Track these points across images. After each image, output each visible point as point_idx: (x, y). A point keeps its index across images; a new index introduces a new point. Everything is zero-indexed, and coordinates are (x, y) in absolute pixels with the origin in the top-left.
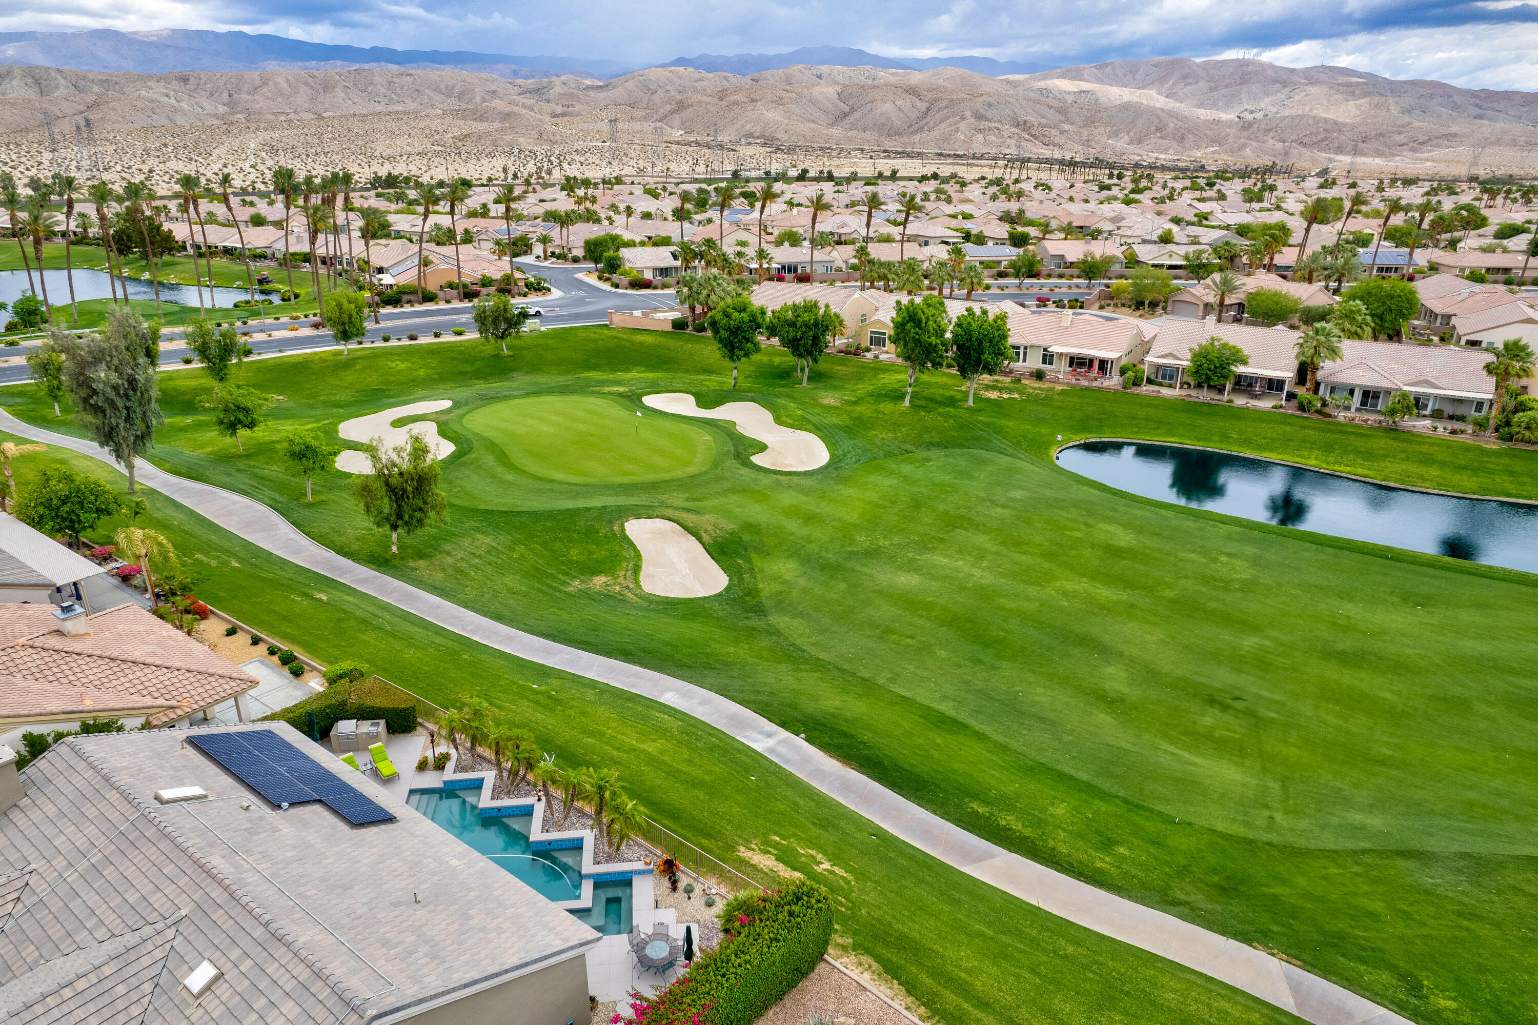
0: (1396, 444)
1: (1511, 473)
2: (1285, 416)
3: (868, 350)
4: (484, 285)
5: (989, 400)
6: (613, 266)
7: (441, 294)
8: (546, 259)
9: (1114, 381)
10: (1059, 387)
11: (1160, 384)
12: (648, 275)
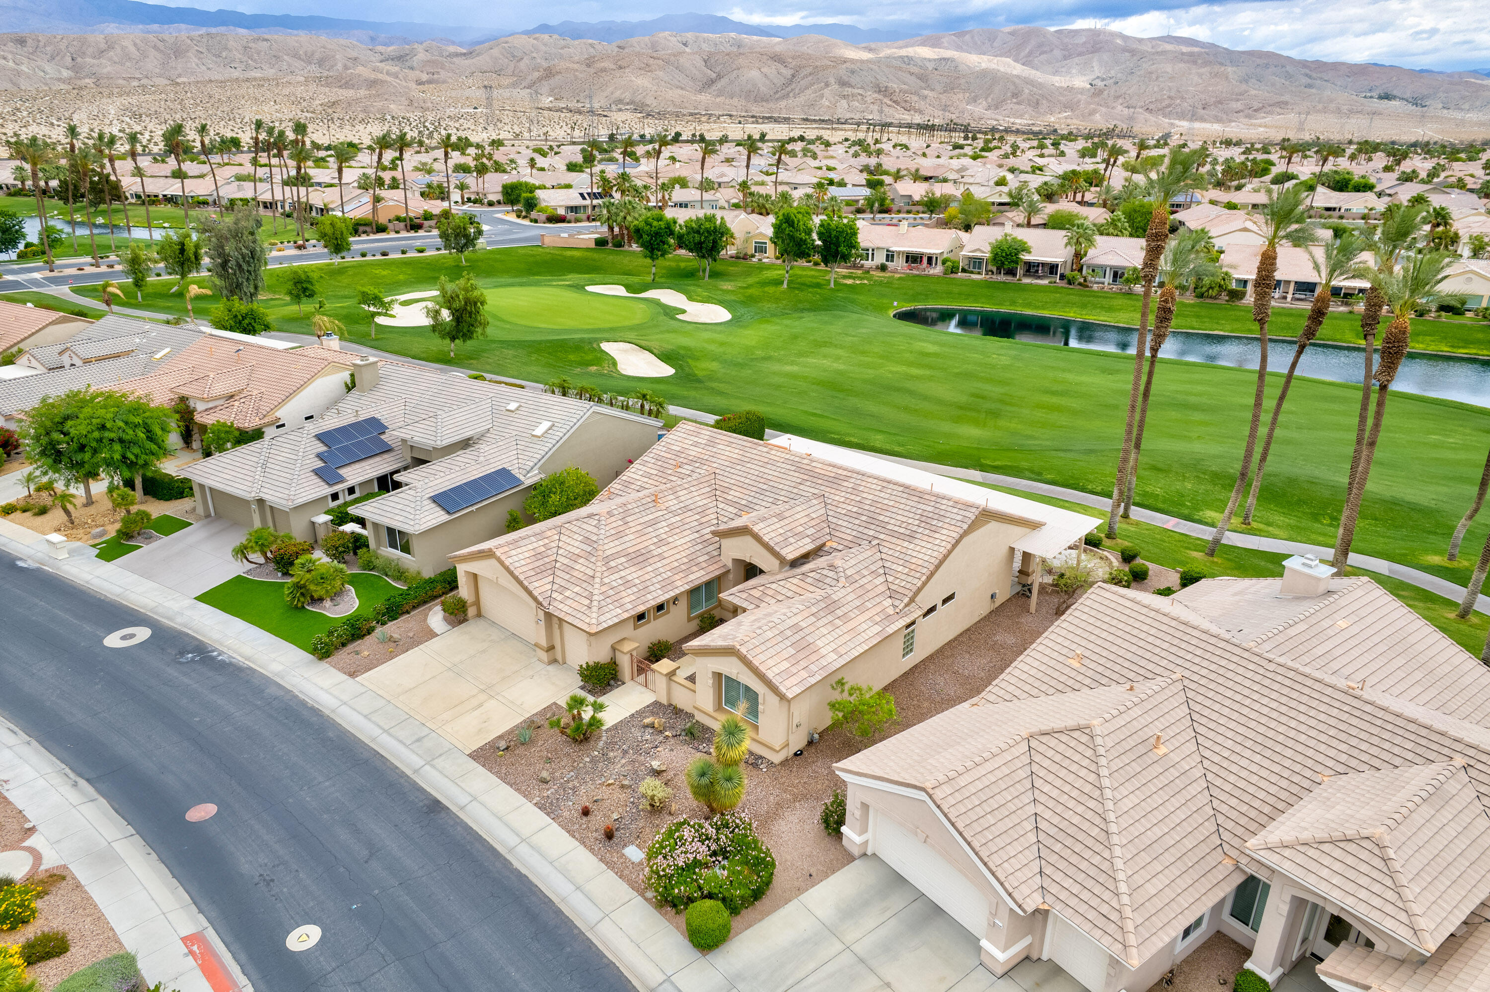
0: (1129, 302)
1: (1198, 317)
2: (1057, 288)
3: (753, 256)
4: (426, 219)
5: (846, 285)
6: (531, 205)
7: (390, 226)
8: (463, 203)
9: (938, 270)
10: (897, 276)
11: (972, 272)
12: (561, 212)
